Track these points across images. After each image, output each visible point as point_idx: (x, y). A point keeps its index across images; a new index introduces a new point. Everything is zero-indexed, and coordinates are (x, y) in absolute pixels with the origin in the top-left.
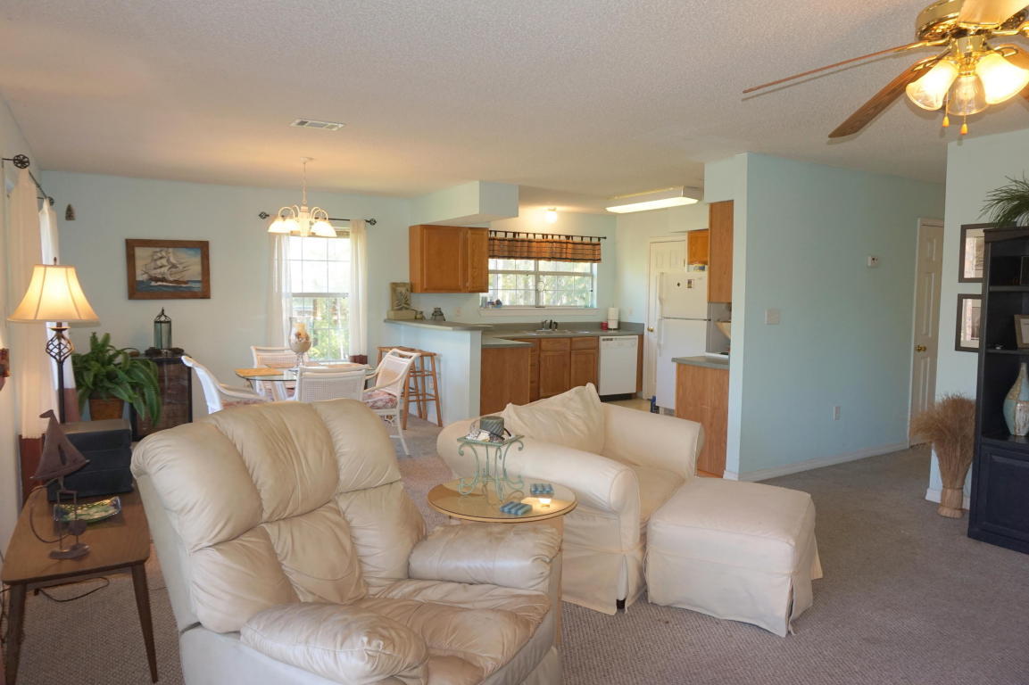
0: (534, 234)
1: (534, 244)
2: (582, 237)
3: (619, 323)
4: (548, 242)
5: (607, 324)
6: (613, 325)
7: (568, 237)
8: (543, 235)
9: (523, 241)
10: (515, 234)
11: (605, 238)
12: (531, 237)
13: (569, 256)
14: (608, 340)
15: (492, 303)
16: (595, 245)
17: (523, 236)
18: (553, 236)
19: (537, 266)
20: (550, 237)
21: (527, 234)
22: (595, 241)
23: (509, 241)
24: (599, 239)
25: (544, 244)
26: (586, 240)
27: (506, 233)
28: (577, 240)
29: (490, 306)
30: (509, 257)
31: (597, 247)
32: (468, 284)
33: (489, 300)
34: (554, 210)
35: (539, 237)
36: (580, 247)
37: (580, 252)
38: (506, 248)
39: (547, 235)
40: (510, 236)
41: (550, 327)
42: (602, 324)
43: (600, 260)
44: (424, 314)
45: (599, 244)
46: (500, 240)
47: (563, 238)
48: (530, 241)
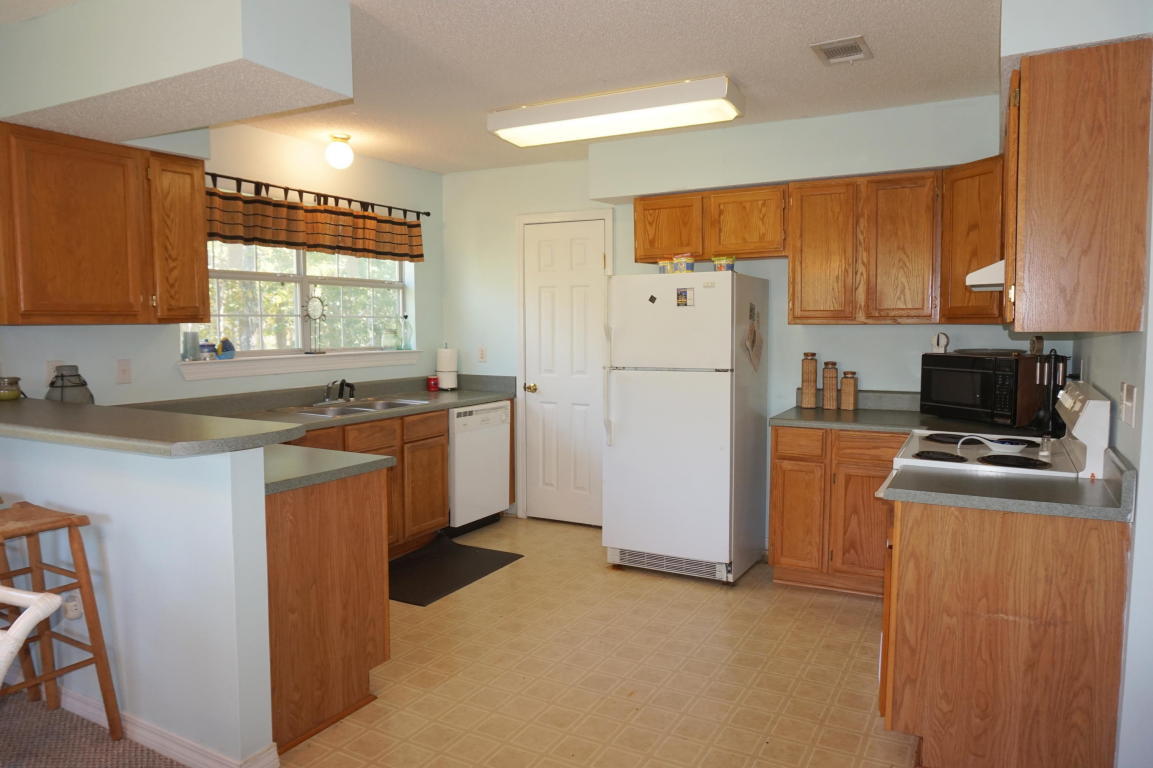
0: (301, 193)
1: (301, 214)
2: (390, 209)
3: (460, 377)
4: (326, 211)
5: (436, 380)
6: (448, 381)
7: (365, 205)
8: (319, 196)
9: (277, 205)
10: (258, 186)
11: (428, 214)
12: (293, 197)
13: (371, 245)
14: (465, 414)
15: (211, 348)
16: (411, 226)
17: (276, 195)
18: (337, 199)
19: (301, 264)
20: (331, 202)
21: (286, 190)
22: (411, 218)
23: (247, 201)
24: (418, 214)
25: (321, 217)
26: (397, 215)
27: (239, 181)
28: (382, 213)
29: (206, 354)
30: (248, 241)
31: (415, 230)
32: (155, 301)
33: (202, 342)
34: (346, 139)
35: (309, 201)
36: (387, 227)
37: (387, 237)
38: (240, 218)
39: (326, 197)
40: (248, 191)
41: (341, 395)
42: (428, 380)
43: (421, 256)
44: (22, 385)
45: (419, 226)
46: (226, 197)
47: (356, 208)
48: (293, 207)
